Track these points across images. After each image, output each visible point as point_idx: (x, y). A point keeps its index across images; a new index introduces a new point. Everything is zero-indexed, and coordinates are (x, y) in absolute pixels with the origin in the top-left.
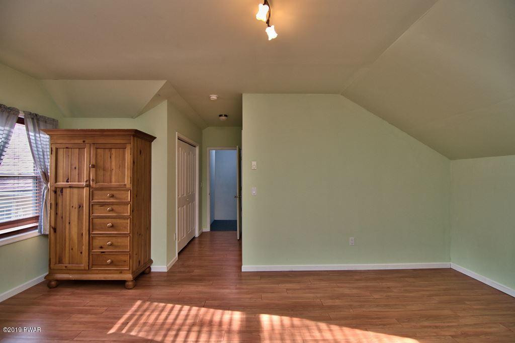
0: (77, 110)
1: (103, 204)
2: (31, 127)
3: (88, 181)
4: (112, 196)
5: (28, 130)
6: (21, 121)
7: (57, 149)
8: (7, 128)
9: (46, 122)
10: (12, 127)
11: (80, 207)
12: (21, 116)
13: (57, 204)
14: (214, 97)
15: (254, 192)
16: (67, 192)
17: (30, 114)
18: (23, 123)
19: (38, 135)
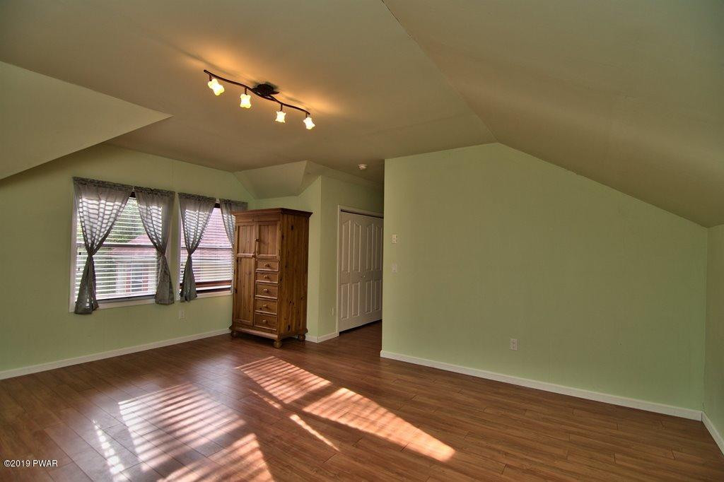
0: (261, 193)
1: (263, 273)
2: (224, 211)
3: (255, 252)
4: (268, 266)
5: (222, 213)
6: (217, 206)
7: (239, 227)
8: (208, 213)
9: (237, 205)
10: (211, 212)
11: (250, 273)
12: (218, 201)
13: (238, 270)
14: (363, 167)
15: (394, 269)
16: (243, 260)
17: (225, 200)
18: (219, 207)
19: (230, 216)
